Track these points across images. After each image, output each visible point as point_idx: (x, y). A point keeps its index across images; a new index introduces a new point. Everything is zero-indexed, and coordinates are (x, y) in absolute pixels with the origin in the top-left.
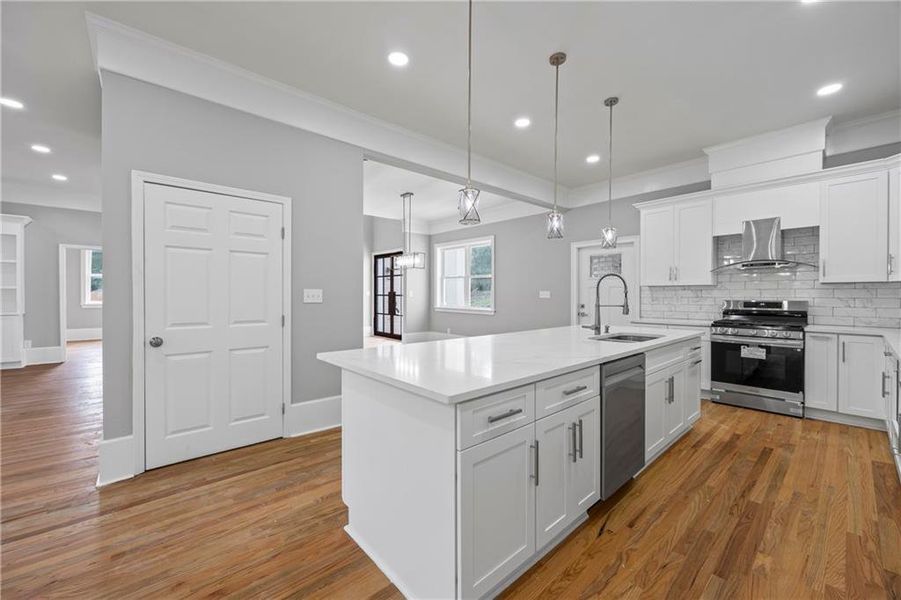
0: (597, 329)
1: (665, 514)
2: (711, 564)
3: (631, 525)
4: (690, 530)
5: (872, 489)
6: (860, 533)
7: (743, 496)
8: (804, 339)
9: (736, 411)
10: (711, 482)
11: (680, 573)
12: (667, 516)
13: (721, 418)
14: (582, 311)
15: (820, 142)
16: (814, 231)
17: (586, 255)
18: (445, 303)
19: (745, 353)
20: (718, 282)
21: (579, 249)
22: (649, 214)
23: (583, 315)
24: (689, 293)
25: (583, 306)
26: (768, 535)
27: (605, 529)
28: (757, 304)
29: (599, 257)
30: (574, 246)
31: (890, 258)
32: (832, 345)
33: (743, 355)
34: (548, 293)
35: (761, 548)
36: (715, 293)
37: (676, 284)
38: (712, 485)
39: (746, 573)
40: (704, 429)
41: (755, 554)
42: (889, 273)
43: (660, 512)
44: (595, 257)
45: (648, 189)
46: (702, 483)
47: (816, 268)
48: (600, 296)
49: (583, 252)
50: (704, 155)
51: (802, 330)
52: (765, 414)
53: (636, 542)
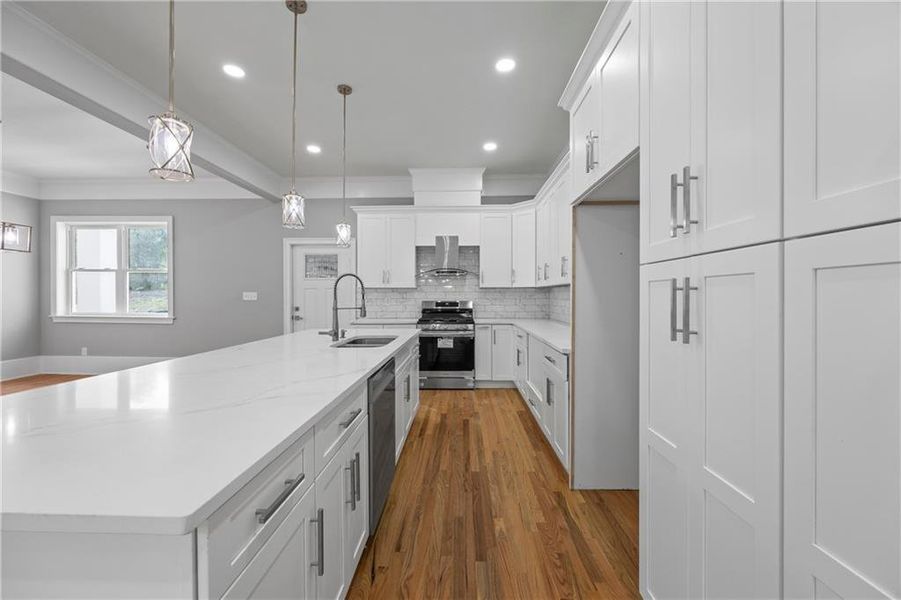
0: (335, 335)
1: (421, 517)
2: (471, 553)
3: (398, 549)
4: (446, 523)
5: (524, 432)
6: (533, 470)
7: (467, 470)
8: (474, 330)
9: (434, 394)
10: (443, 467)
11: (455, 577)
12: (424, 518)
13: (428, 403)
14: (297, 314)
15: (480, 184)
16: (476, 249)
17: (300, 253)
18: (74, 310)
19: (441, 344)
20: (418, 286)
21: (292, 246)
22: (366, 217)
23: (298, 318)
24: (396, 295)
25: (297, 309)
26: (493, 498)
27: (376, 568)
28: (443, 304)
29: (315, 257)
30: (287, 242)
31: (513, 272)
32: (489, 333)
33: (439, 346)
34: (255, 294)
35: (494, 514)
36: (416, 295)
37: (388, 286)
38: (444, 468)
39: (495, 545)
40: (422, 416)
41: (493, 521)
42: (513, 282)
43: (417, 517)
44: (311, 256)
45: (362, 195)
46: (438, 470)
47: (477, 276)
48: (338, 298)
49: (297, 249)
50: (409, 174)
51: (473, 323)
52: (453, 392)
53: (409, 566)
